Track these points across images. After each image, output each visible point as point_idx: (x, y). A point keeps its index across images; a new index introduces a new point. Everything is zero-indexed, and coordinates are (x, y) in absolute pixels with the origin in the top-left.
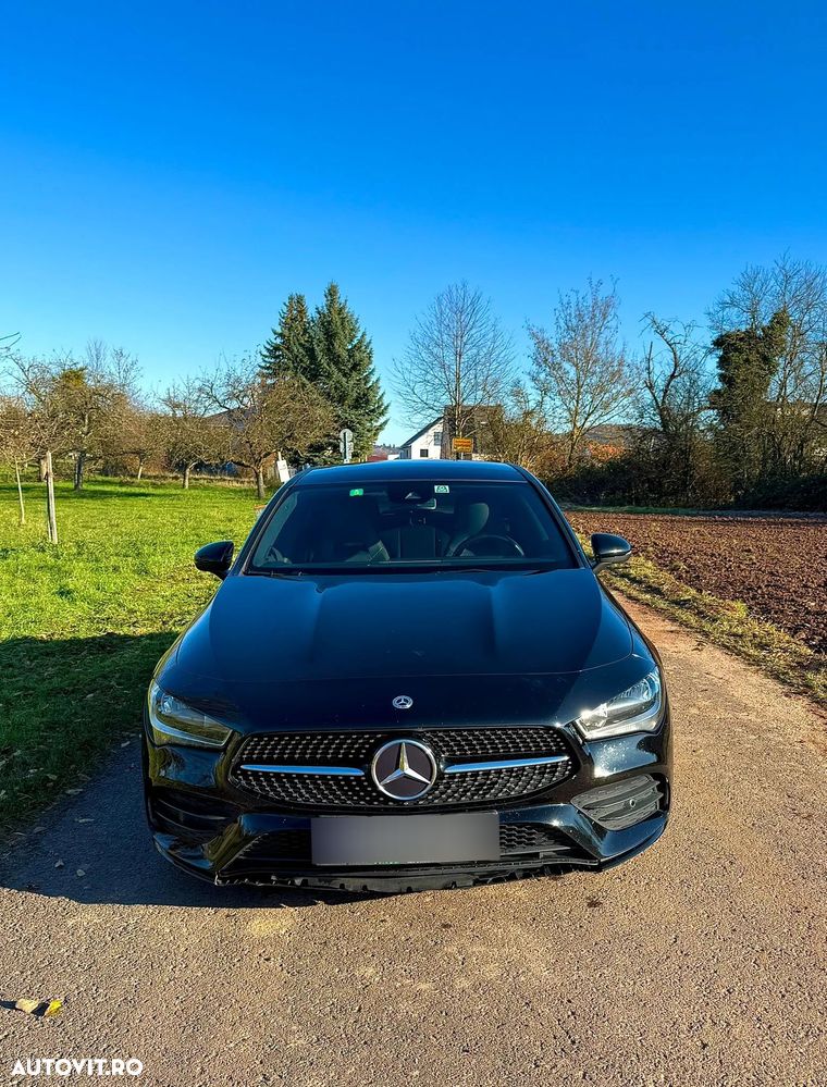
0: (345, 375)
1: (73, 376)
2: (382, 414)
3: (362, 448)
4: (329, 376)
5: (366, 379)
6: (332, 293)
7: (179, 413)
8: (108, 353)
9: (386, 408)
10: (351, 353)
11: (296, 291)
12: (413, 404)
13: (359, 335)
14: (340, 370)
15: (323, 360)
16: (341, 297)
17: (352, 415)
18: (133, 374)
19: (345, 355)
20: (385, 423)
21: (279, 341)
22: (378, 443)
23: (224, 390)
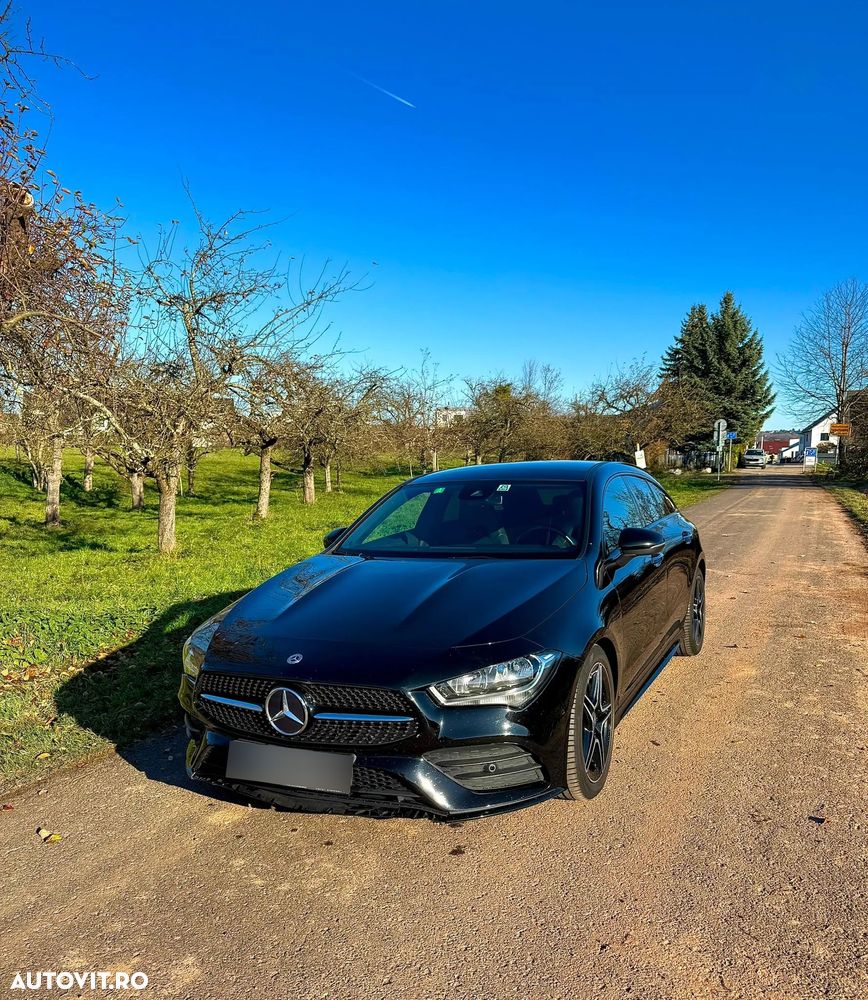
0: (734, 371)
1: (503, 390)
2: (769, 403)
3: (746, 435)
4: (719, 373)
5: (754, 374)
6: (727, 300)
7: (582, 413)
8: (539, 369)
9: (773, 398)
10: (741, 351)
11: (698, 302)
12: (796, 393)
13: (751, 334)
14: (729, 366)
15: (713, 358)
16: (735, 304)
17: (739, 406)
18: (556, 383)
19: (734, 353)
20: (772, 411)
21: (679, 346)
22: (762, 430)
23: (613, 393)
